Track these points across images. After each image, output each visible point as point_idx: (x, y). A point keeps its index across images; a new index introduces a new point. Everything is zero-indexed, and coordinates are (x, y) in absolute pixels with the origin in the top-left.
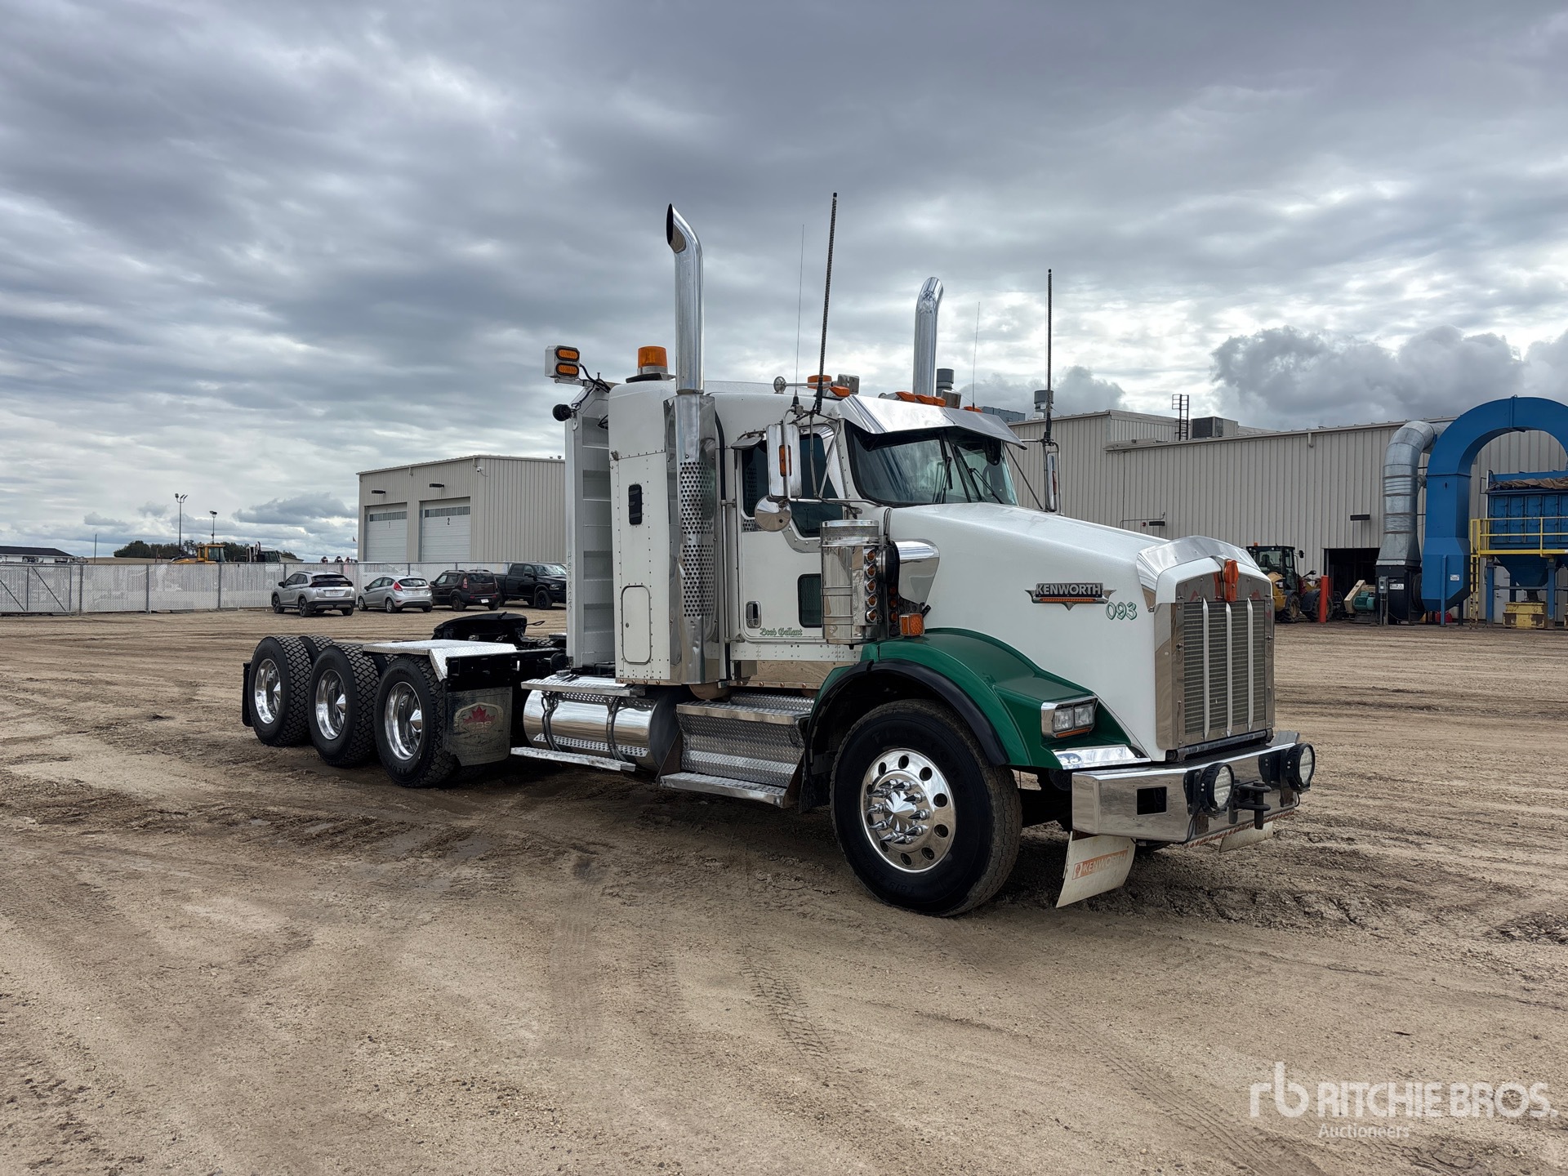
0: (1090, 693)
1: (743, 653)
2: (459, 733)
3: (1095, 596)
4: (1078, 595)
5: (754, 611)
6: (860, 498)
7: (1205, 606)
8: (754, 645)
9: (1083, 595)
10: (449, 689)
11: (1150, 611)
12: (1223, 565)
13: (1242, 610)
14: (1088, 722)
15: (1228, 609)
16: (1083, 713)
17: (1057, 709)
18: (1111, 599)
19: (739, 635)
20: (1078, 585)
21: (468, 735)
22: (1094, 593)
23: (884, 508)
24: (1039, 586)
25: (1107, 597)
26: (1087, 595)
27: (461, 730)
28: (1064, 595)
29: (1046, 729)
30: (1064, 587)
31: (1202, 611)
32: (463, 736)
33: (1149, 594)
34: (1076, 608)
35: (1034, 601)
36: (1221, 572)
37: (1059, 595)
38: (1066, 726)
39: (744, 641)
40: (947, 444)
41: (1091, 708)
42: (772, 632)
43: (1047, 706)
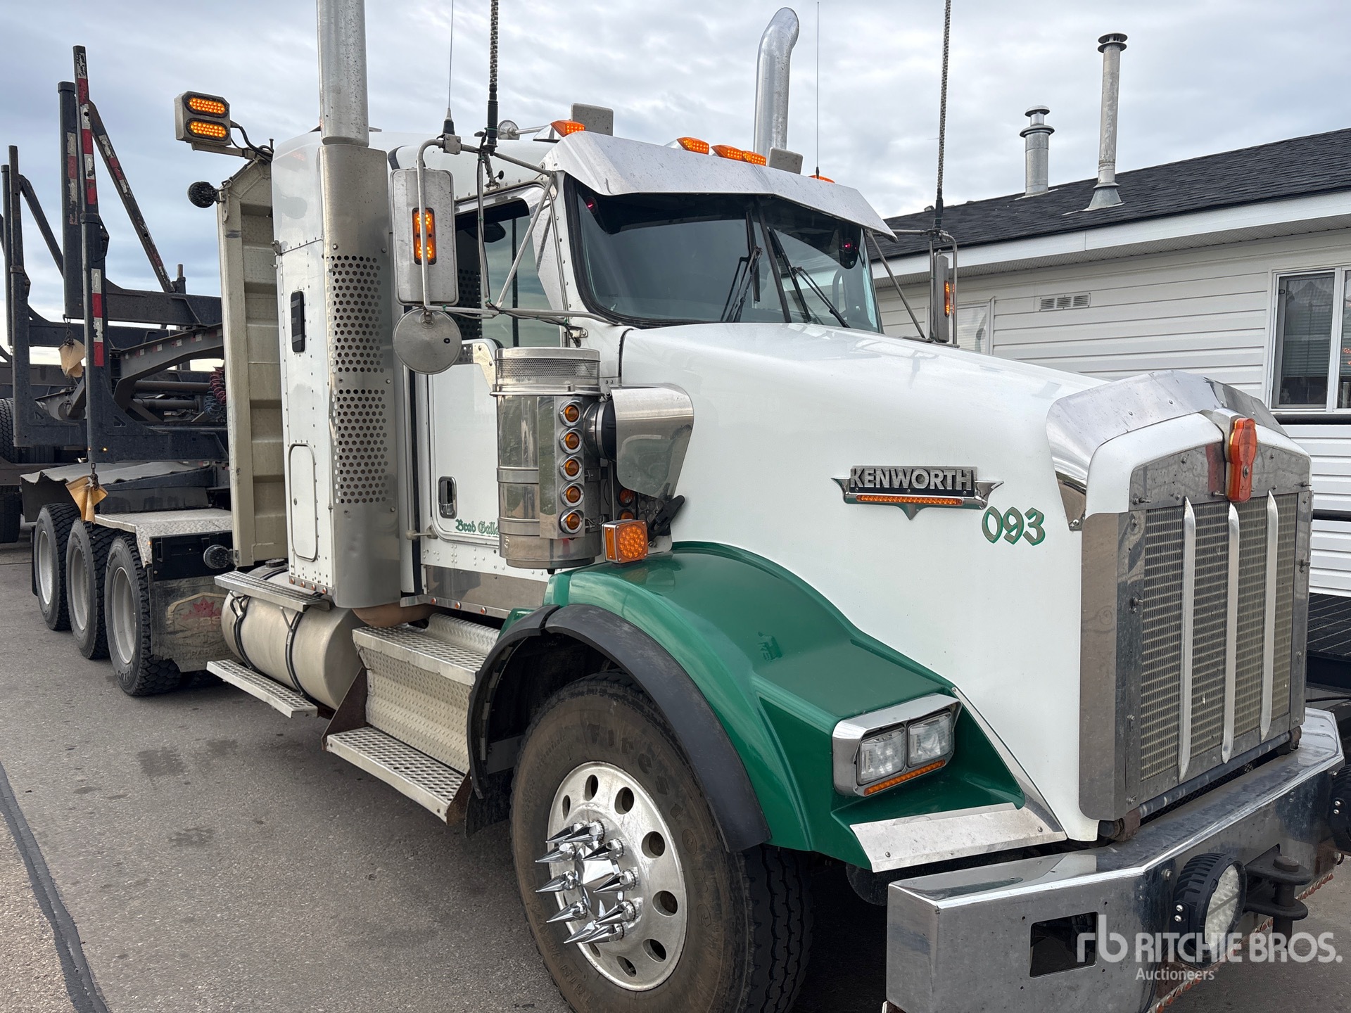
0: (945, 688)
1: (438, 555)
2: (174, 633)
3: (959, 493)
4: (927, 491)
5: (448, 490)
6: (585, 310)
7: (1189, 513)
8: (450, 545)
9: (936, 491)
10: (156, 578)
11: (1072, 529)
12: (1227, 428)
13: (1258, 514)
14: (938, 752)
15: (1233, 514)
16: (927, 736)
17: (868, 736)
18: (994, 500)
19: (430, 528)
20: (928, 470)
21: (188, 633)
22: (959, 488)
23: (622, 329)
24: (854, 471)
25: (986, 495)
26: (945, 492)
27: (177, 628)
28: (901, 490)
29: (843, 777)
30: (901, 476)
31: (1182, 525)
32: (180, 635)
33: (1072, 489)
34: (924, 515)
35: (848, 500)
36: (1223, 442)
37: (891, 490)
38: (889, 768)
39: (436, 537)
40: (757, 226)
41: (944, 722)
42: (470, 527)
43: (847, 731)
